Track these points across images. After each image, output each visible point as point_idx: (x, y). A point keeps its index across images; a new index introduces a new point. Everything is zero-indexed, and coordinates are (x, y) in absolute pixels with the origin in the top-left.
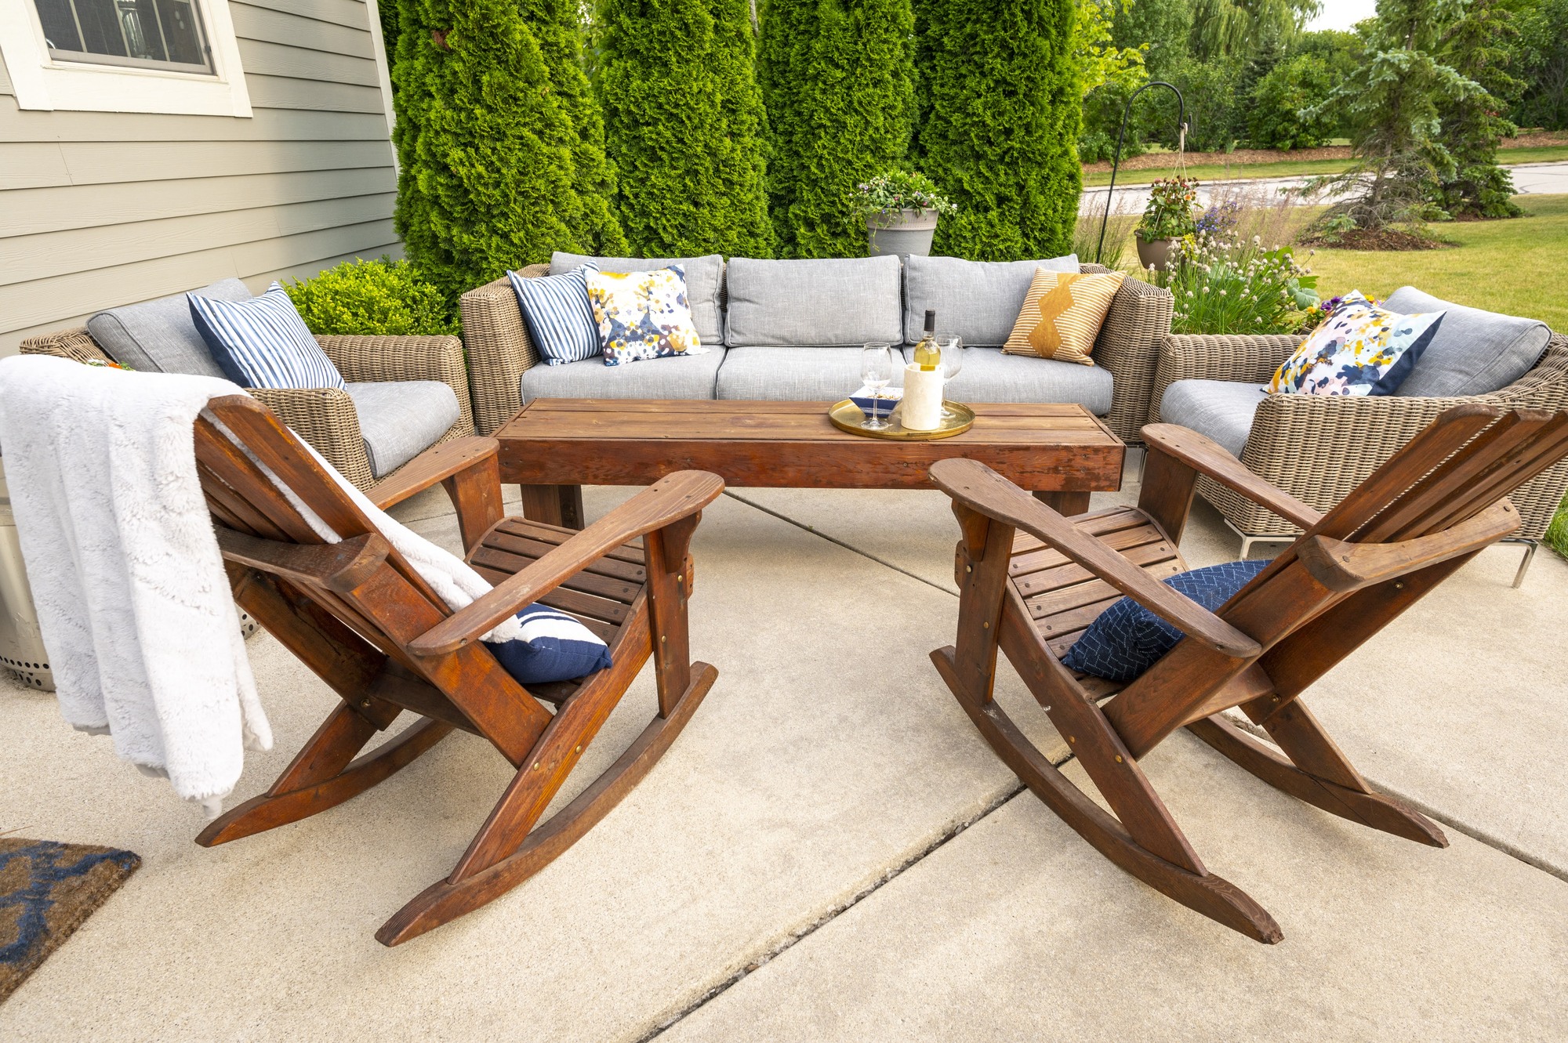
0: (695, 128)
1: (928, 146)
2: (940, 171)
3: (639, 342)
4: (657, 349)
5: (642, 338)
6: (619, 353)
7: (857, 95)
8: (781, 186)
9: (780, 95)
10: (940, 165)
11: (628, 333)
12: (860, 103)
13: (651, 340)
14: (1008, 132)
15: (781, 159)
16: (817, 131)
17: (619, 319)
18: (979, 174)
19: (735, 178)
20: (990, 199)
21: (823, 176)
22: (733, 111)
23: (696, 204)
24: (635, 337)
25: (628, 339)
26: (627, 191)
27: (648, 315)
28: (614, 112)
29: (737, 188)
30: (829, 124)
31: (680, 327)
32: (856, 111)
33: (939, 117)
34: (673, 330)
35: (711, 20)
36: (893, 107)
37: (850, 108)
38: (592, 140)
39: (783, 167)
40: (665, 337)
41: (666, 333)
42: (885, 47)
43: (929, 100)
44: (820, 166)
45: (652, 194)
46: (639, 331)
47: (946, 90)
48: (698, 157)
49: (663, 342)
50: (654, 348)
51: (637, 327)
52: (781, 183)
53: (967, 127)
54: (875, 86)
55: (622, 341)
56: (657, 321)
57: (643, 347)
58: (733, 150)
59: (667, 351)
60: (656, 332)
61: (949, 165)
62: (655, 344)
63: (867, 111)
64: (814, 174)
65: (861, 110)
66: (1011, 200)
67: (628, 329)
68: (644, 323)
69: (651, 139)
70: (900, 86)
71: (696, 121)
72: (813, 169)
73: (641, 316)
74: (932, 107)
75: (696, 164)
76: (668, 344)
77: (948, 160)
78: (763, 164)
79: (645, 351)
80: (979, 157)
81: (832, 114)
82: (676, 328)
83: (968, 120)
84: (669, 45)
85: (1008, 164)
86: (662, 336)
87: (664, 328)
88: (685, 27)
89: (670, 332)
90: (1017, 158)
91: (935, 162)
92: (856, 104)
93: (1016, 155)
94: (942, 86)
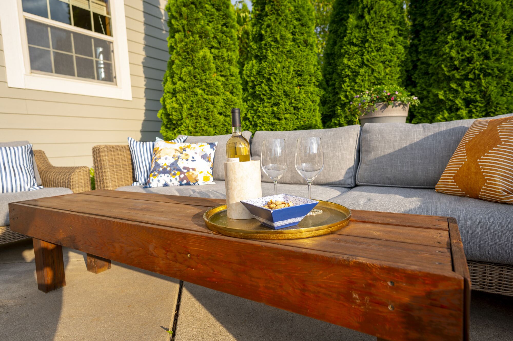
0: (278, 83)
1: (417, 81)
2: (425, 93)
3: (166, 175)
4: (178, 180)
5: (169, 172)
6: (153, 180)
7: (366, 56)
8: (329, 110)
9: (331, 68)
10: (425, 90)
11: (161, 169)
12: (368, 61)
13: (175, 174)
14: (470, 60)
15: (329, 97)
16: (344, 79)
17: (159, 162)
18: (451, 89)
19: (300, 105)
20: (459, 102)
21: (348, 101)
22: (300, 75)
23: (279, 119)
24: (165, 171)
25: (160, 173)
26: (249, 116)
27: (177, 161)
28: (247, 83)
29: (302, 111)
30: (350, 74)
31: (197, 170)
32: (367, 66)
33: (423, 63)
34: (191, 170)
35: (290, 36)
36: (390, 61)
37: (363, 64)
38: (234, 94)
39: (330, 101)
40: (184, 173)
41: (185, 171)
42: (383, 31)
43: (417, 56)
44: (346, 96)
45: (259, 116)
46: (168, 169)
47: (427, 48)
48: (279, 96)
49: (182, 176)
50: (176, 179)
51: (168, 166)
52: (330, 108)
53: (439, 63)
54: (377, 51)
55: (156, 173)
56: (181, 164)
57: (170, 178)
58: (300, 93)
59: (185, 182)
60: (179, 170)
61: (430, 89)
62: (177, 177)
63: (372, 64)
64: (343, 100)
65: (369, 64)
66: (476, 101)
67: (162, 167)
68: (172, 164)
69: (259, 91)
70: (395, 49)
71: (278, 80)
72: (343, 98)
73: (173, 161)
74: (419, 60)
75: (279, 100)
76: (185, 178)
77: (430, 85)
78: (318, 99)
79: (171, 180)
80: (449, 79)
81: (352, 69)
82: (194, 169)
83: (441, 59)
84: (269, 49)
85: (472, 80)
86: (182, 173)
87: (185, 168)
88: (276, 41)
89: (188, 171)
90: (479, 75)
91: (422, 88)
92: (366, 62)
93: (477, 72)
94: (424, 46)
